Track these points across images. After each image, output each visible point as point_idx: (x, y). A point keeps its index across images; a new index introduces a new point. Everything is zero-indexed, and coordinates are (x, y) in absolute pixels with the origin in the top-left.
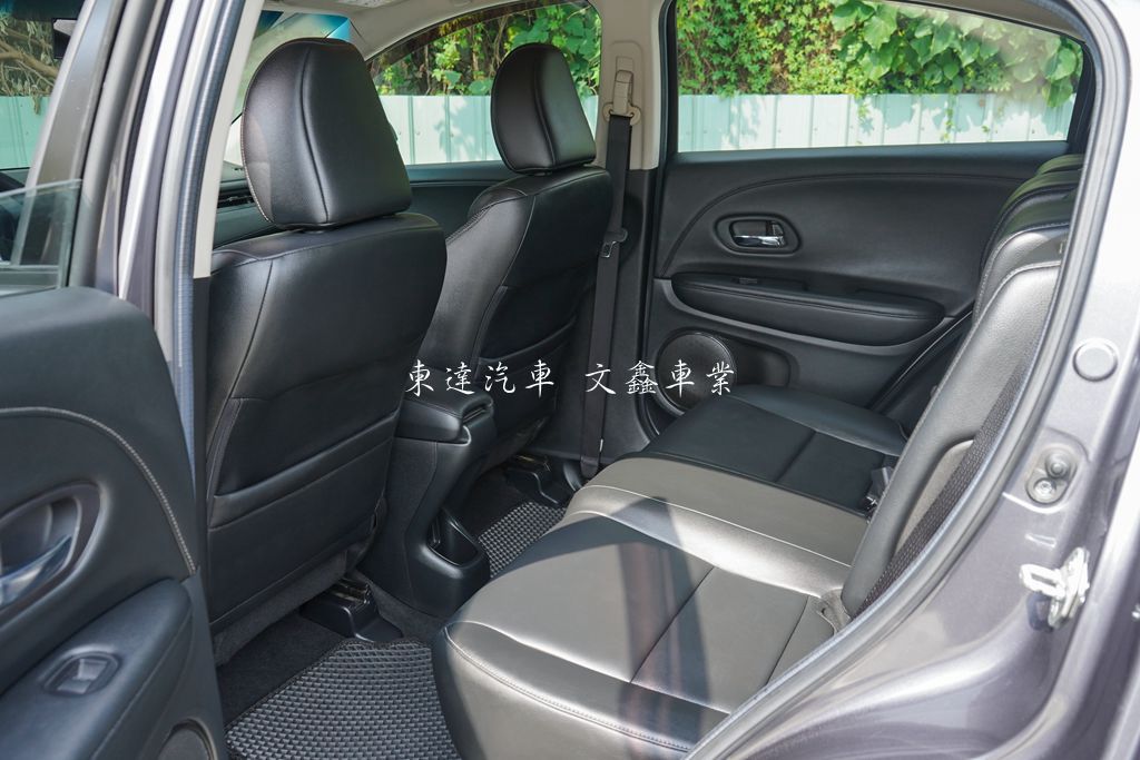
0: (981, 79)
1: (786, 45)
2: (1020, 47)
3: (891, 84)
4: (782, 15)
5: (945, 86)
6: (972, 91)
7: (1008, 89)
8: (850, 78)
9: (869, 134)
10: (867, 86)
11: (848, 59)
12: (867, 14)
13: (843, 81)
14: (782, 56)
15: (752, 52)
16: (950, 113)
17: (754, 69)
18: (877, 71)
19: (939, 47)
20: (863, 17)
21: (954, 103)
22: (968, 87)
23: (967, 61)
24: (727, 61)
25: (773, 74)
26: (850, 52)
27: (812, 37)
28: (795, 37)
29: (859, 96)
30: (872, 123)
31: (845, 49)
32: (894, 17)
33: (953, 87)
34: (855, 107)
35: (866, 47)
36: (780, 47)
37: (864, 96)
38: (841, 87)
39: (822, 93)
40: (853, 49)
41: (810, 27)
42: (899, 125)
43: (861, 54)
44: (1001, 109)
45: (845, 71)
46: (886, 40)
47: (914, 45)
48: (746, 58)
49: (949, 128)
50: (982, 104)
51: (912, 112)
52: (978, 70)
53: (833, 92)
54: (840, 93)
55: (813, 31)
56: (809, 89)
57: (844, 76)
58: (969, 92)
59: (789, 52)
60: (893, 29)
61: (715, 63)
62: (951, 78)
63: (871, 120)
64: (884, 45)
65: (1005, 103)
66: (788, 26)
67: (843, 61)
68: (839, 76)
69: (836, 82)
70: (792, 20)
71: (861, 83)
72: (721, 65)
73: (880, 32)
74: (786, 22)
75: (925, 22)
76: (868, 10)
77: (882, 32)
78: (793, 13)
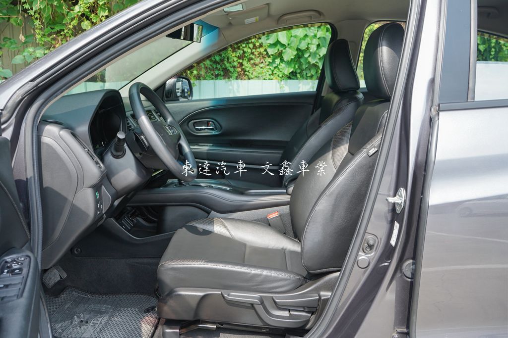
1: (243, 60)
8: (276, 74)
10: (283, 76)
11: (275, 65)
12: (282, 47)
13: (273, 74)
14: (241, 65)
15: (230, 63)
17: (232, 70)
18: (288, 70)
19: (312, 61)
20: (281, 49)
24: (219, 66)
26: (277, 63)
28: (247, 57)
29: (280, 81)
31: (274, 61)
32: (295, 48)
34: (278, 86)
35: (283, 60)
36: (241, 61)
38: (272, 77)
39: (265, 79)
40: (278, 61)
41: (252, 53)
43: (280, 63)
45: (273, 71)
46: (293, 57)
48: (228, 65)
53: (269, 79)
54: (272, 79)
56: (258, 77)
57: (273, 72)
59: (245, 63)
60: (295, 53)
61: (215, 67)
64: (292, 59)
66: (244, 53)
67: (272, 66)
68: (271, 73)
69: (269, 75)
70: (245, 50)
71: (280, 75)
72: (216, 68)
73: (290, 54)
74: (243, 50)
75: (308, 51)
76: (283, 45)
77: (291, 54)
78: (246, 47)
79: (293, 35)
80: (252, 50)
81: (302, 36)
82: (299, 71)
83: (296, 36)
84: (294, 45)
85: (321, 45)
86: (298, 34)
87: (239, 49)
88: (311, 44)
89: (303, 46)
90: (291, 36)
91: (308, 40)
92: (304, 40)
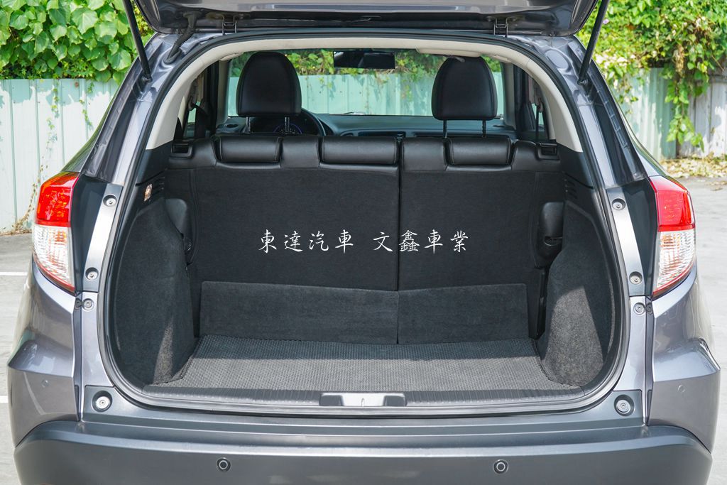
0: (73, 69)
2: (94, 49)
3: (11, 72)
5: (50, 74)
6: (69, 77)
7: (91, 75)
19: (40, 48)
21: (57, 84)
22: (66, 74)
23: (61, 57)
30: (3, 99)
32: (7, 28)
33: (55, 74)
42: (22, 101)
44: (91, 89)
46: (4, 43)
47: (24, 48)
49: (57, 101)
50: (77, 85)
51: (30, 91)
52: (71, 63)
58: (67, 77)
60: (8, 36)
62: (53, 68)
64: (3, 46)
65: (92, 84)
75: (29, 32)
81: (17, 8)
82: (23, 64)
84: (5, 24)
85: (54, 21)
86: (11, 7)
88: (36, 21)
89: (20, 23)
91: (30, 14)
92: (22, 14)
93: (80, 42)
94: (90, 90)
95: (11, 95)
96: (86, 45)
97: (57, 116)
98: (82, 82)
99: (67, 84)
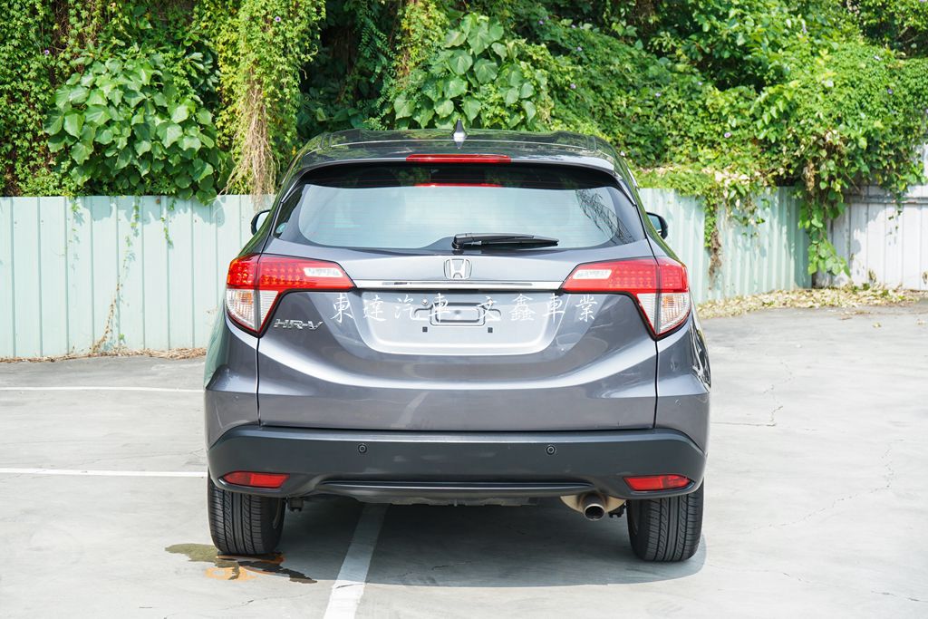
0: (155, 186)
1: (15, 160)
3: (92, 188)
4: (11, 139)
5: (131, 191)
6: (150, 194)
7: (174, 192)
8: (65, 185)
9: (81, 225)
10: (78, 191)
11: (62, 171)
12: (72, 141)
13: (60, 186)
14: (12, 169)
16: (137, 208)
18: (81, 180)
19: (123, 164)
20: (70, 144)
21: (139, 201)
22: (148, 191)
23: (144, 172)
25: (6, 182)
26: (63, 166)
27: (34, 155)
28: (21, 155)
29: (72, 197)
30: (83, 217)
31: (59, 165)
32: (91, 143)
33: (137, 191)
34: (70, 205)
35: (74, 164)
36: (10, 162)
37: (76, 197)
38: (59, 191)
39: (47, 195)
40: (65, 165)
41: (32, 148)
42: (102, 219)
43: (70, 168)
44: (173, 206)
45: (61, 180)
46: (87, 158)
47: (107, 163)
49: (137, 218)
50: (159, 202)
51: (111, 208)
52: (153, 179)
53: (53, 195)
54: (58, 195)
55: (35, 151)
56: (36, 193)
57: (60, 183)
58: (149, 194)
59: (18, 165)
60: (91, 151)
62: (135, 185)
63: (81, 214)
64: (86, 161)
65: (174, 202)
66: (15, 148)
67: (59, 173)
68: (56, 183)
69: (55, 188)
70: (18, 143)
71: (73, 188)
73: (82, 153)
74: (14, 144)
75: (113, 147)
76: (72, 138)
77: (84, 153)
78: (19, 137)
79: (88, 120)
80: (31, 144)
81: (102, 123)
82: (105, 180)
83: (91, 124)
84: (89, 139)
85: (139, 136)
86: (95, 121)
87: (8, 142)
88: (121, 135)
89: (105, 138)
90: (85, 123)
91: (115, 129)
92: (107, 129)
93: (164, 158)
94: (171, 208)
95: (92, 213)
96: (170, 161)
97: (136, 234)
98: (164, 199)
99: (148, 201)
